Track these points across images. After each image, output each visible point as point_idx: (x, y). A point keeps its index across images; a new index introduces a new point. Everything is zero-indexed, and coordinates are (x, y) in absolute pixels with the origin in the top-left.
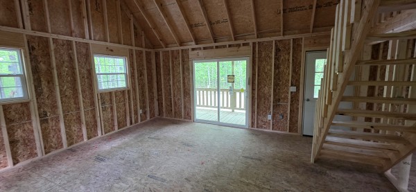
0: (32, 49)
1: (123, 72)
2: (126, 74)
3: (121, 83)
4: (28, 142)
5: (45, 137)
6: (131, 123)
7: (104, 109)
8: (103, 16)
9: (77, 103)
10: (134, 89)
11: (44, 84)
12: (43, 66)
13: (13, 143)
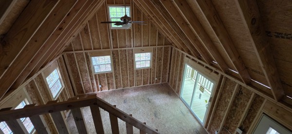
0: (113, 54)
1: (149, 59)
2: (150, 61)
3: (148, 65)
4: (112, 84)
5: (116, 84)
6: (150, 83)
7: (138, 76)
8: (141, 34)
9: (127, 73)
10: (154, 68)
11: (117, 66)
12: (117, 60)
13: (108, 84)
